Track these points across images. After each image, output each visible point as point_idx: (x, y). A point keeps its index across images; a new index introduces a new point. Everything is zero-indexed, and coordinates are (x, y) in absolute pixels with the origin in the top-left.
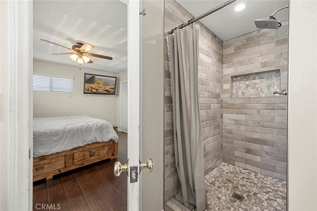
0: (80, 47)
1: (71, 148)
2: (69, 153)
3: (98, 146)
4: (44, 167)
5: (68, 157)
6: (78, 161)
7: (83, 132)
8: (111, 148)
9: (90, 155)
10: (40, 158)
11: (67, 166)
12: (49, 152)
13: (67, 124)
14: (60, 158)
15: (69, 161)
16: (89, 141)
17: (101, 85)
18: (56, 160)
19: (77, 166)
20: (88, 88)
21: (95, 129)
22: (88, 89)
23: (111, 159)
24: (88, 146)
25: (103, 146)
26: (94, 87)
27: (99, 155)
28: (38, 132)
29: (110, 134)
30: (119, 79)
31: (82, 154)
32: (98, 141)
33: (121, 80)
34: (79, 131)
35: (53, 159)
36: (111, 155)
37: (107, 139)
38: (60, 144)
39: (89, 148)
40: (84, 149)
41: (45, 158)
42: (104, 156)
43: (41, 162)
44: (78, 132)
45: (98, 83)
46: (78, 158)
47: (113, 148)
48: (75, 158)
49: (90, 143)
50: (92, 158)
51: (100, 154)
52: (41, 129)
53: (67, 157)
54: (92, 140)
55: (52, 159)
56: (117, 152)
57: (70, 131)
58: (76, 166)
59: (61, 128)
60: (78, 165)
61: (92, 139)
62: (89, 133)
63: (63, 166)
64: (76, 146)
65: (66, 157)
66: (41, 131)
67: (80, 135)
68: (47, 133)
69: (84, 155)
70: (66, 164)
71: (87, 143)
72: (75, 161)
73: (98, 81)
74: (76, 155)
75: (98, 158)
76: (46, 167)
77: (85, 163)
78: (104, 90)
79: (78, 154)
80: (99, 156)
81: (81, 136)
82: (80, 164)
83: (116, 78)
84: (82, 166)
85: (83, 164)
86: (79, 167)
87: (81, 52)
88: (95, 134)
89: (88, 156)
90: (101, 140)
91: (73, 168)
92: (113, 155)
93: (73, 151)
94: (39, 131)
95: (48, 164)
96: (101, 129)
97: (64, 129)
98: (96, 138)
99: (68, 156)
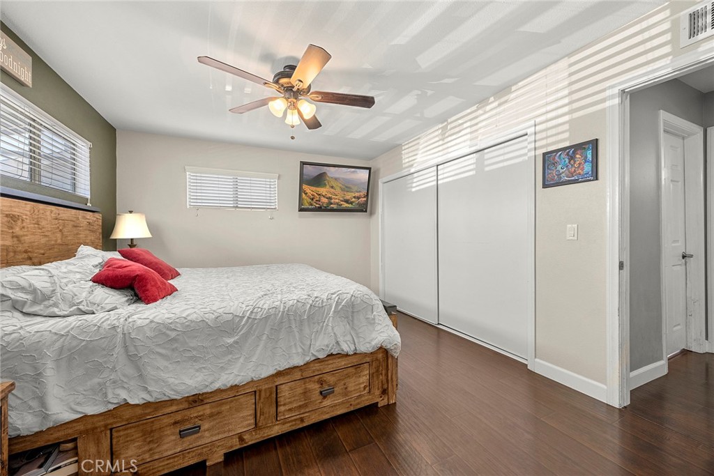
0: (289, 76)
1: (271, 371)
2: (266, 386)
3: (343, 363)
4: (199, 427)
5: (262, 399)
6: (290, 410)
7: (301, 322)
8: (377, 371)
9: (321, 393)
10: (191, 399)
11: (260, 424)
12: (212, 383)
13: (259, 295)
14: (243, 399)
15: (266, 410)
16: (318, 351)
17: (338, 191)
18: (233, 404)
19: (288, 425)
20: (312, 195)
21: (335, 312)
22: (312, 197)
23: (379, 406)
24: (317, 366)
25: (357, 366)
26: (324, 194)
27: (346, 392)
28: (185, 318)
29: (378, 328)
30: (377, 171)
31: (300, 390)
32: (343, 350)
33: (381, 175)
34: (292, 318)
35: (223, 404)
36: (377, 392)
37: (368, 345)
38: (241, 360)
39: (318, 370)
40: (306, 374)
41: (202, 401)
42: (360, 396)
43: (192, 411)
44: (289, 320)
45: (332, 187)
46: (290, 403)
47: (384, 372)
48: (281, 400)
49: (321, 356)
50: (327, 402)
51: (349, 389)
52: (194, 310)
53: (260, 399)
54: (327, 346)
55: (221, 403)
56: (395, 384)
57: (267, 318)
58: (284, 424)
59: (244, 306)
60: (289, 422)
61: (326, 342)
62: (318, 323)
63: (249, 425)
64: (284, 365)
65: (257, 397)
66: (193, 317)
67: (295, 330)
68: (207, 323)
69: (305, 392)
70: (258, 418)
71: (315, 356)
72: (281, 409)
73: (333, 183)
74: (285, 392)
75: (343, 403)
76: (205, 426)
77: (309, 417)
78: (342, 199)
79: (291, 389)
80: (346, 395)
81: (297, 334)
82: (295, 420)
83: (369, 169)
84: (301, 426)
85: (302, 420)
86: (294, 428)
87: (295, 89)
88: (335, 329)
89: (316, 396)
90: (353, 348)
91: (277, 430)
92: (384, 392)
93: (276, 380)
94: (189, 318)
95: (210, 417)
96: (351, 311)
97: (252, 312)
98: (337, 343)
99: (263, 394)
